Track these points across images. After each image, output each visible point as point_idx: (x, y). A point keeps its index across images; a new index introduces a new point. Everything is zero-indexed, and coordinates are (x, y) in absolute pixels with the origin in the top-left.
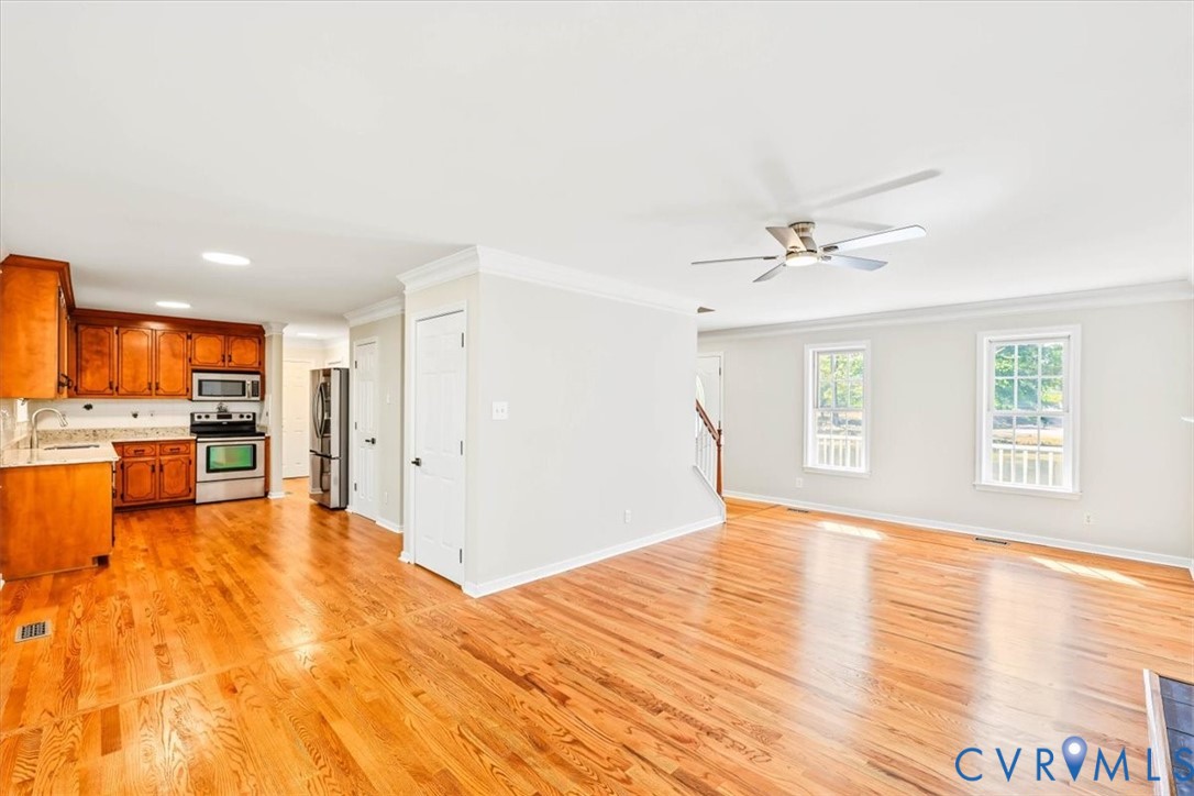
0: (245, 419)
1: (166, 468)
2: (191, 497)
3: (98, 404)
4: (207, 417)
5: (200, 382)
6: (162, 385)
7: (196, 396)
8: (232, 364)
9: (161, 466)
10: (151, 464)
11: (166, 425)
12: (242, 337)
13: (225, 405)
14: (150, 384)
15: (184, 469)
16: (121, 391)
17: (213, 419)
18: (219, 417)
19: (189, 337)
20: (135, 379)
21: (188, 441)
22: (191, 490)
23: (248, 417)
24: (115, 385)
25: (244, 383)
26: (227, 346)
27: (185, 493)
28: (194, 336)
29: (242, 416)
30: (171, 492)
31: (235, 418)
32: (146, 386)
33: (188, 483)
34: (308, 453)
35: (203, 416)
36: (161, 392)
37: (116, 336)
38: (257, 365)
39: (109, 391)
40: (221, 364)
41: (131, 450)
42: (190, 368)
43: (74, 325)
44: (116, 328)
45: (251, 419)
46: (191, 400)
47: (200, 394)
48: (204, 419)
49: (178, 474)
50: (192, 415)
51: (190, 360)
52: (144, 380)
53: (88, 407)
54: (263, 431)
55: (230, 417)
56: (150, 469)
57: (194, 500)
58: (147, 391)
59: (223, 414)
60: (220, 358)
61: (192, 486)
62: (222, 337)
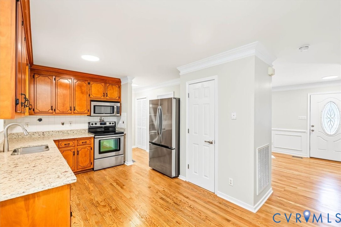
0: (111, 125)
1: (80, 152)
2: (92, 167)
3: (45, 118)
4: (96, 124)
5: (94, 106)
6: (76, 108)
7: (92, 114)
8: (108, 98)
9: (78, 152)
10: (73, 151)
11: (77, 129)
12: (112, 85)
13: (103, 118)
14: (71, 107)
15: (88, 152)
16: (57, 111)
17: (98, 125)
18: (101, 124)
19: (89, 83)
20: (64, 105)
21: (90, 138)
22: (92, 163)
23: (113, 124)
24: (54, 108)
25: (113, 107)
26: (106, 88)
27: (89, 165)
28: (91, 83)
29: (110, 123)
30: (82, 165)
31: (108, 124)
32: (69, 109)
33: (90, 160)
34: (148, 143)
35: (94, 123)
36: (76, 111)
37: (54, 81)
38: (118, 98)
39: (51, 111)
40: (103, 97)
41: (63, 144)
42: (89, 99)
43: (32, 75)
44: (54, 77)
45: (114, 125)
46: (90, 116)
47: (94, 113)
48: (94, 125)
49: (85, 156)
50: (89, 123)
51: (89, 96)
52: (68, 106)
53: (40, 120)
54: (122, 131)
55: (105, 124)
56: (72, 154)
57: (93, 169)
58: (70, 111)
59: (103, 123)
60: (103, 95)
61: (92, 161)
62: (103, 84)
